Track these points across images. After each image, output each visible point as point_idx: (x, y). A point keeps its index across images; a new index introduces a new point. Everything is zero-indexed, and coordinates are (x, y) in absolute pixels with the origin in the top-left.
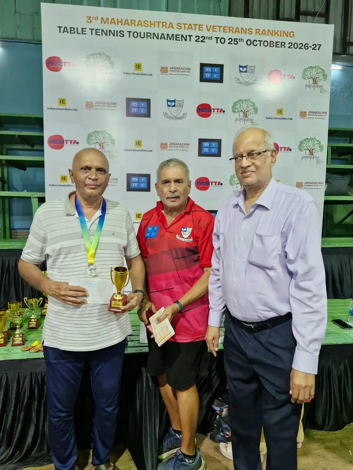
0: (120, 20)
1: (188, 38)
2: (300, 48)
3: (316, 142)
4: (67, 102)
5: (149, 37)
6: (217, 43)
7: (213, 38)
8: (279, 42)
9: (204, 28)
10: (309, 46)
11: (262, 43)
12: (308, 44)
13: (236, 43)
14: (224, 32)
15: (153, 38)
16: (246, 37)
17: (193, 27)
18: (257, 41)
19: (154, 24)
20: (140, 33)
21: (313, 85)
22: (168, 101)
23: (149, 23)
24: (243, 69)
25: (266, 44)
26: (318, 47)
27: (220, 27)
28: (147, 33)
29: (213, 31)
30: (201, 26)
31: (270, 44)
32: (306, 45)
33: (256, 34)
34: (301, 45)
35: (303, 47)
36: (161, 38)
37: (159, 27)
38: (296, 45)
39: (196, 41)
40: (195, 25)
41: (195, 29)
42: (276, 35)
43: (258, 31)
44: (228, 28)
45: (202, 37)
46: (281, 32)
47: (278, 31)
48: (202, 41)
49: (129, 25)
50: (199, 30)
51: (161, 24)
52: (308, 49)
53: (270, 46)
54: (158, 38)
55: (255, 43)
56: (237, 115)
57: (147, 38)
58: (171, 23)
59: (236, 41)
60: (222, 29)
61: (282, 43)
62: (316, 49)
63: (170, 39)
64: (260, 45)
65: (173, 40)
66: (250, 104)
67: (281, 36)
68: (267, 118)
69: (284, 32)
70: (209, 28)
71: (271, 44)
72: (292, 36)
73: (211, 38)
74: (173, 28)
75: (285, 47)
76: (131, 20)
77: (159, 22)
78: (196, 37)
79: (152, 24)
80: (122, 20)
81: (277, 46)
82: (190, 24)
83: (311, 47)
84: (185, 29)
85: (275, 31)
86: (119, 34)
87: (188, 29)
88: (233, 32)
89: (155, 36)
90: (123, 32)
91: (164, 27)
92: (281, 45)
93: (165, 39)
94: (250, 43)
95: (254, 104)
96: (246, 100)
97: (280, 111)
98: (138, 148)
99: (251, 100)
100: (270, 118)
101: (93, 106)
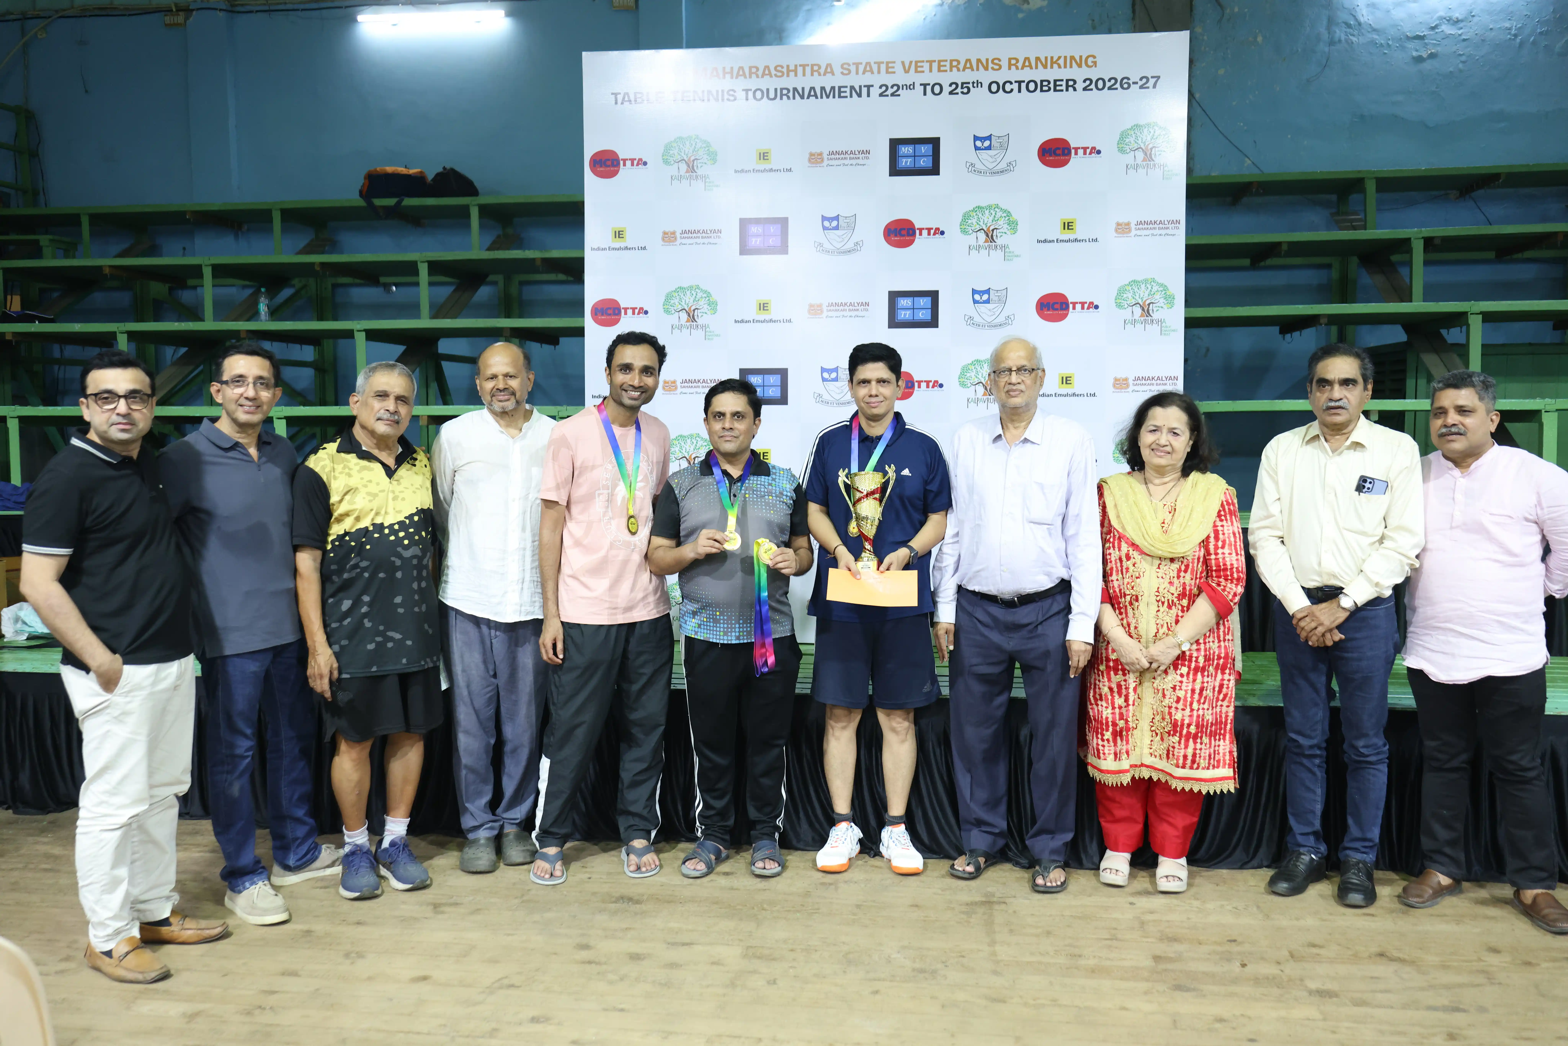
0: (728, 70)
1: (864, 90)
2: (1110, 88)
3: (1155, 288)
4: (627, 234)
5: (785, 97)
6: (925, 94)
7: (917, 85)
8: (1062, 80)
9: (898, 68)
10: (1131, 82)
11: (1023, 85)
12: (1128, 79)
13: (965, 90)
14: (939, 71)
15: (794, 98)
16: (986, 77)
17: (875, 68)
18: (1011, 83)
19: (795, 71)
20: (768, 90)
21: (1144, 163)
22: (824, 218)
23: (785, 70)
24: (983, 142)
25: (1032, 86)
26: (1152, 81)
27: (931, 62)
28: (782, 89)
29: (916, 71)
30: (890, 65)
31: (1042, 86)
32: (1125, 81)
33: (1010, 69)
34: (1113, 81)
35: (1118, 86)
36: (809, 96)
37: (804, 75)
38: (1100, 84)
39: (881, 95)
40: (879, 64)
41: (879, 72)
42: (1055, 66)
43: (1013, 62)
44: (948, 63)
45: (892, 87)
46: (1065, 58)
47: (1059, 58)
49: (745, 77)
50: (887, 72)
51: (808, 69)
52: (1129, 87)
53: (1042, 91)
54: (802, 97)
55: (1008, 87)
56: (971, 239)
57: (781, 99)
58: (829, 65)
59: (966, 88)
60: (935, 65)
61: (1067, 81)
62: (1148, 88)
63: (828, 97)
64: (1020, 91)
65: (834, 97)
66: (999, 214)
67: (1065, 67)
68: (1039, 241)
69: (1072, 58)
70: (907, 67)
72: (1090, 63)
73: (911, 87)
74: (833, 74)
75: (1075, 89)
77: (804, 66)
78: (881, 87)
79: (792, 71)
82: (868, 64)
83: (1135, 83)
84: (857, 73)
85: (1052, 58)
86: (726, 97)
87: (864, 73)
88: (958, 70)
89: (796, 94)
90: (735, 91)
91: (816, 74)
92: (1067, 86)
93: (817, 98)
94: (998, 87)
95: (1009, 214)
96: (989, 207)
97: (1068, 226)
98: (763, 316)
99: (1001, 206)
100: (1045, 241)
101: (676, 239)
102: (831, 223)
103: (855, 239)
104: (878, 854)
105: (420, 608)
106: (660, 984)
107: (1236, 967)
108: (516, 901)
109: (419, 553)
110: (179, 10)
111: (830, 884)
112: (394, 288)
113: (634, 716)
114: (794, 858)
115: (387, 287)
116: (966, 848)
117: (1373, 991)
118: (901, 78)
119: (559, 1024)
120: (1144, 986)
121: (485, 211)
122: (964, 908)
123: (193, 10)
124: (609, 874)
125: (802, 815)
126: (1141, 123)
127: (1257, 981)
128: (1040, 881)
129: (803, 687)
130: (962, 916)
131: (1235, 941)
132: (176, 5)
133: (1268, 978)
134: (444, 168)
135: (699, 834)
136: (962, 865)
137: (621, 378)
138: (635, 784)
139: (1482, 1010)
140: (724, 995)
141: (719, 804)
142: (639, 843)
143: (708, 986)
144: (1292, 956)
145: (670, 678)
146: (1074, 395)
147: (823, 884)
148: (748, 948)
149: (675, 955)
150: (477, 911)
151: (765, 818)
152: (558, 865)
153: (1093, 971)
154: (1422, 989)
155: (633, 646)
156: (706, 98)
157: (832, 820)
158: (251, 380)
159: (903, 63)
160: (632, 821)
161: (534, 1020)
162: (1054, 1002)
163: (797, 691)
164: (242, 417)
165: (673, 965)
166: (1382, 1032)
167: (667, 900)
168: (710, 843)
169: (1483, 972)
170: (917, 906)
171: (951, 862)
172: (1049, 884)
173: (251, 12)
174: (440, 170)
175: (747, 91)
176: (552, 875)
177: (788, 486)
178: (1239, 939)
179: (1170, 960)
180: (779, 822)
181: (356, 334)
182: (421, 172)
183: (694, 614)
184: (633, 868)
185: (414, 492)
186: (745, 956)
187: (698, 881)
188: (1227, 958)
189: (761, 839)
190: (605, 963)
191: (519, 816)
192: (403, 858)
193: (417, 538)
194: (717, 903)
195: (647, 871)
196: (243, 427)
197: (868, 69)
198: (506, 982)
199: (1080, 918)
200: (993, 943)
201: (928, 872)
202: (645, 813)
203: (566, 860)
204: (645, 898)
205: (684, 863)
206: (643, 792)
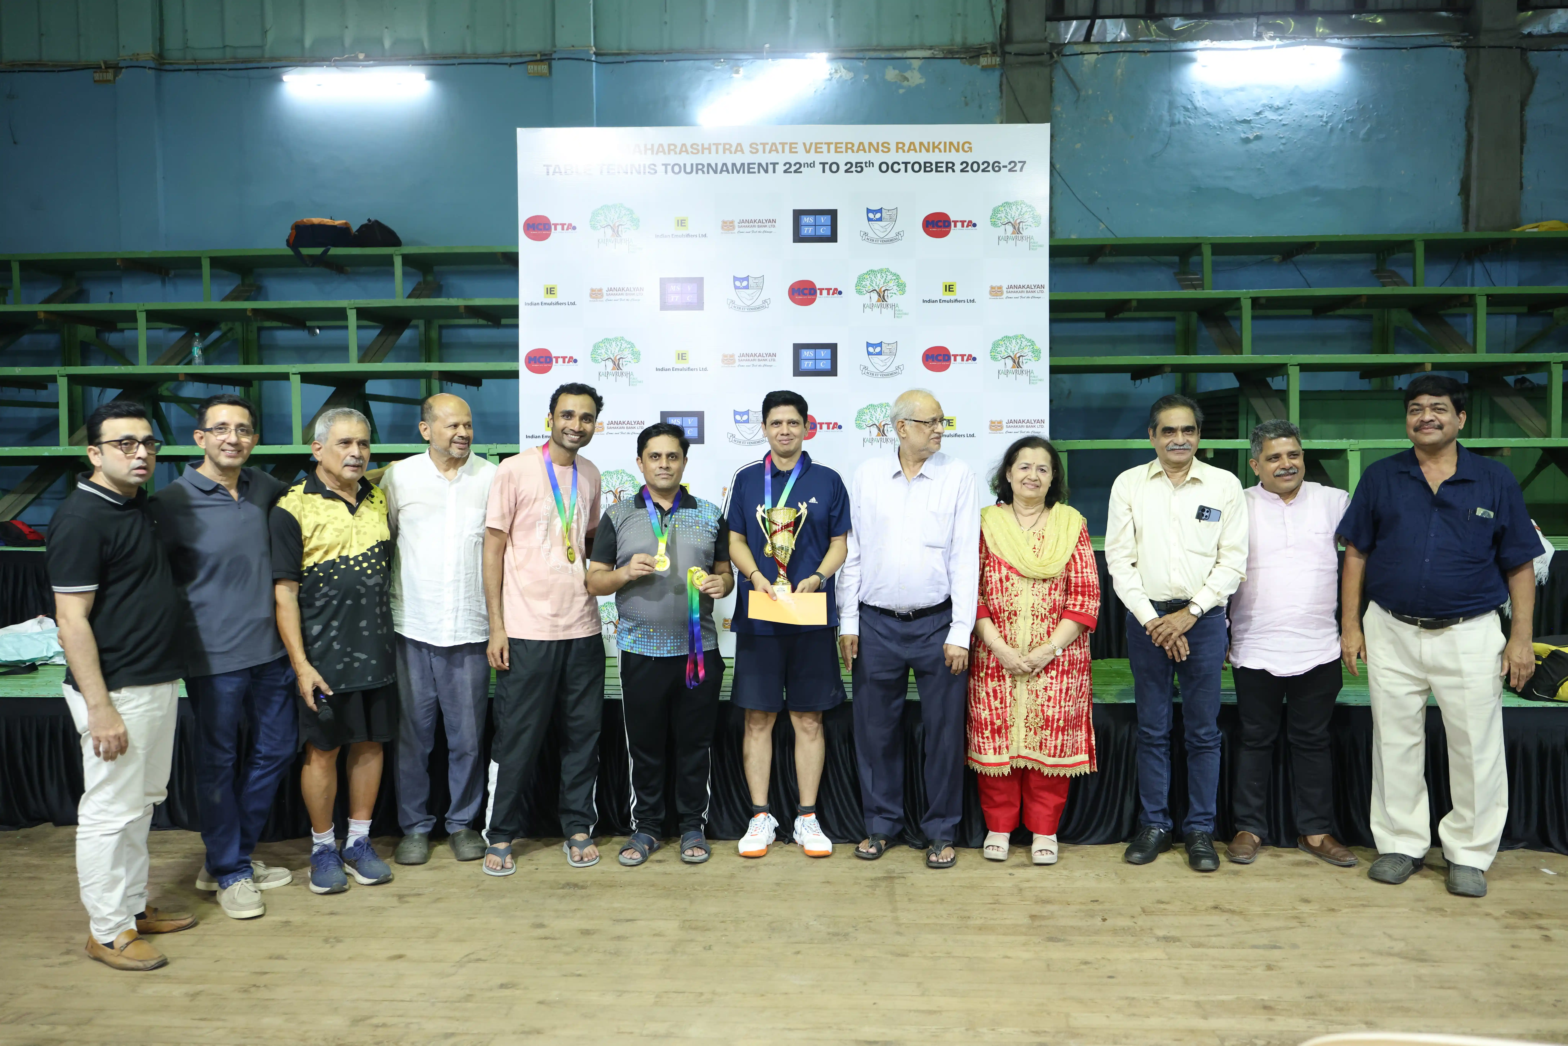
0: (649, 147)
1: (771, 167)
2: (983, 171)
3: (1024, 343)
4: (558, 291)
5: (700, 172)
6: (824, 172)
7: (817, 164)
8: (942, 163)
9: (800, 148)
10: (1001, 165)
11: (909, 166)
12: (999, 163)
13: (859, 169)
14: (836, 152)
15: (708, 173)
16: (877, 158)
17: (780, 148)
18: (899, 164)
19: (709, 149)
20: (685, 165)
21: (1014, 235)
22: (735, 279)
23: (700, 148)
24: (875, 215)
25: (916, 167)
27: (829, 144)
28: (697, 165)
29: (816, 152)
30: (793, 146)
31: (925, 167)
32: (996, 164)
33: (897, 152)
34: (986, 165)
35: (990, 168)
36: (722, 171)
37: (717, 152)
38: (975, 167)
39: (785, 171)
40: (783, 144)
41: (783, 152)
42: (936, 150)
43: (900, 146)
44: (844, 146)
45: (795, 165)
46: (945, 143)
47: (940, 143)
48: (795, 171)
49: (665, 153)
50: (791, 152)
51: (721, 148)
52: (999, 170)
53: (925, 171)
54: (715, 172)
55: (896, 167)
56: (865, 299)
57: (697, 173)
58: (739, 145)
59: (859, 167)
61: (947, 163)
62: (1016, 171)
63: (738, 172)
64: (906, 171)
65: (744, 172)
66: (890, 277)
67: (945, 151)
68: (924, 301)
69: (951, 143)
70: (808, 147)
71: (927, 167)
72: (966, 149)
73: (812, 165)
74: (743, 153)
75: (954, 171)
76: (669, 145)
77: (717, 145)
78: (785, 165)
79: (706, 149)
80: (652, 145)
81: (939, 169)
82: (774, 144)
83: (1005, 167)
84: (764, 152)
85: (934, 143)
86: (647, 170)
87: (770, 152)
88: (853, 151)
89: (710, 169)
90: (655, 165)
91: (727, 152)
92: (947, 168)
93: (728, 173)
94: (887, 168)
95: (898, 277)
96: (881, 271)
97: (949, 288)
98: (681, 364)
99: (891, 269)
100: (929, 301)
101: (602, 296)
102: (742, 283)
103: (764, 296)
104: (792, 841)
105: (382, 631)
106: (610, 953)
107: (1098, 921)
108: (473, 890)
109: (380, 581)
110: (108, 67)
111: (752, 867)
112: (318, 331)
113: (572, 724)
114: (718, 847)
115: (311, 330)
116: (869, 833)
117: (1209, 936)
118: (803, 158)
119: (526, 988)
120: (1023, 938)
121: (408, 260)
122: (869, 883)
123: (122, 68)
124: (554, 865)
125: (724, 808)
126: (1011, 201)
127: (1115, 931)
128: (933, 858)
129: (725, 694)
130: (867, 889)
131: (1097, 901)
132: (105, 62)
133: (1124, 929)
134: (369, 220)
135: (634, 827)
136: (865, 847)
137: (562, 422)
138: (574, 786)
139: (1294, 946)
140: (667, 960)
141: (651, 800)
142: (580, 837)
143: (652, 954)
144: (1144, 911)
145: (603, 690)
146: (956, 435)
147: (745, 867)
148: (684, 921)
149: (620, 929)
150: (438, 900)
151: (692, 812)
152: (508, 859)
153: (980, 929)
154: (1247, 933)
155: (571, 661)
156: (629, 171)
157: (751, 812)
158: (232, 427)
159: (804, 144)
160: (573, 818)
161: (502, 986)
162: (949, 954)
163: (720, 698)
164: (225, 460)
165: (619, 938)
166: (1214, 967)
167: (608, 885)
168: (644, 835)
169: (1297, 917)
170: (828, 882)
171: (856, 846)
172: (941, 861)
173: (180, 70)
174: (366, 222)
175: (666, 165)
176: (503, 867)
177: (713, 517)
178: (1101, 900)
179: (1043, 918)
180: (704, 815)
181: (291, 377)
182: (346, 223)
183: (630, 631)
184: (577, 858)
185: (375, 526)
186: (682, 928)
187: (635, 868)
188: (1091, 915)
189: (689, 830)
190: (559, 939)
191: (467, 818)
192: (367, 856)
193: (378, 567)
194: (653, 886)
195: (589, 861)
196: (224, 470)
197: (774, 148)
198: (473, 957)
199: (968, 888)
200: (895, 910)
201: (836, 855)
202: (585, 810)
203: (515, 854)
204: (589, 883)
205: (621, 853)
206: (582, 791)
